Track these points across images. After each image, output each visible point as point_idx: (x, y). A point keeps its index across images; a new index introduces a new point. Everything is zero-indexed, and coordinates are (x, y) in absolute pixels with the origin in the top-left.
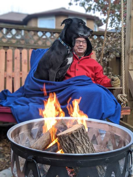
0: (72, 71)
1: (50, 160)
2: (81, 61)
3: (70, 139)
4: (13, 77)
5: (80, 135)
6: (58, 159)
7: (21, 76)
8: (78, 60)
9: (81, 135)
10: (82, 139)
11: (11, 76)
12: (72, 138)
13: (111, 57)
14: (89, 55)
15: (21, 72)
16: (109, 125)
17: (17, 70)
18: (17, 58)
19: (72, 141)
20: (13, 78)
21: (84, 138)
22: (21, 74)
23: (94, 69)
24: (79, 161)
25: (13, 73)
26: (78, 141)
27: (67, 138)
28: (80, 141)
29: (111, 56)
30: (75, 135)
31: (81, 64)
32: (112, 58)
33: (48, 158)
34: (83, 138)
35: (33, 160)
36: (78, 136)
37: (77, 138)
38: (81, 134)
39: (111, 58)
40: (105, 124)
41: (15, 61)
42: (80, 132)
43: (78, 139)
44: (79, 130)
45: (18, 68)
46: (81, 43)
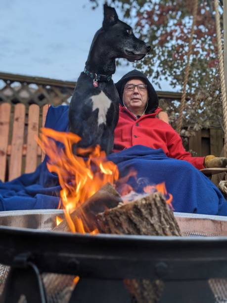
0: (126, 140)
1: (77, 259)
2: (142, 121)
3: (130, 221)
4: (9, 153)
5: (155, 212)
6: (100, 257)
7: (25, 153)
8: (135, 120)
9: (159, 213)
10: (161, 222)
11: (5, 151)
12: (136, 219)
13: (195, 129)
14: (154, 112)
15: (25, 146)
16: (214, 221)
17: (18, 142)
18: (20, 120)
19: (135, 225)
20: (8, 156)
21: (166, 220)
22: (25, 149)
23: (166, 137)
24: (162, 262)
25: (10, 147)
26: (152, 225)
27: (123, 219)
28: (157, 227)
29: (195, 127)
30: (143, 210)
31: (142, 127)
32: (197, 130)
33: (72, 255)
34: (163, 219)
35: (30, 263)
36: (151, 215)
37: (150, 219)
38: (158, 208)
39: (195, 131)
40: (204, 219)
41: (15, 124)
42: (156, 204)
43: (152, 222)
44: (154, 200)
45: (19, 138)
46: (136, 88)
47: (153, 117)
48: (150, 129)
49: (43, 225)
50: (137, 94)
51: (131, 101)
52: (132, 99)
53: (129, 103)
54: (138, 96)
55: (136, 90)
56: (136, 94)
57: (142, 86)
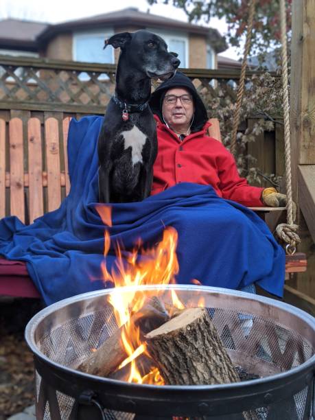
0: (168, 170)
1: (134, 400)
3: (177, 347)
4: (26, 185)
5: (199, 336)
6: (153, 399)
7: (45, 183)
8: (179, 143)
9: (203, 336)
10: (204, 344)
11: (22, 183)
12: (182, 344)
13: (255, 133)
14: (201, 129)
15: (45, 174)
16: (262, 304)
17: (36, 168)
18: (35, 140)
19: (181, 350)
20: (26, 187)
21: (209, 342)
22: (46, 177)
23: (217, 162)
24: (204, 403)
25: (26, 176)
26: (197, 349)
27: (170, 344)
28: (201, 350)
29: (254, 130)
30: (188, 337)
31: (187, 151)
32: (257, 134)
33: (129, 397)
34: (207, 342)
35: (93, 401)
36: (196, 340)
37: (194, 343)
38: (202, 333)
39: (254, 135)
40: (252, 300)
41: (30, 145)
42: (200, 329)
43: (197, 347)
44: (198, 325)
45: (37, 164)
46: (179, 100)
47: (201, 136)
48: (197, 154)
49: (85, 310)
50: (181, 107)
51: (173, 117)
52: (174, 114)
53: (170, 119)
54: (181, 111)
55: (179, 104)
56: (179, 108)
57: (186, 97)
